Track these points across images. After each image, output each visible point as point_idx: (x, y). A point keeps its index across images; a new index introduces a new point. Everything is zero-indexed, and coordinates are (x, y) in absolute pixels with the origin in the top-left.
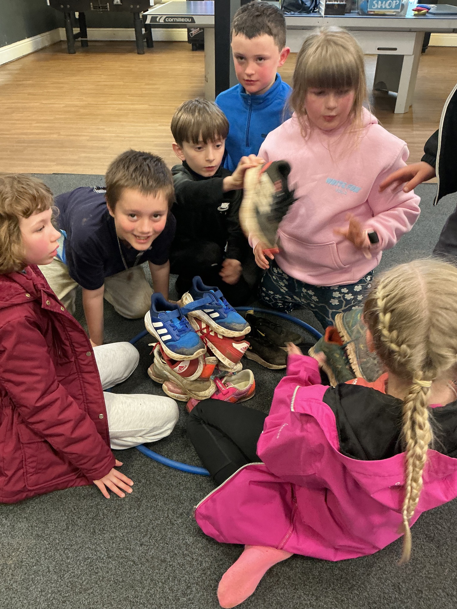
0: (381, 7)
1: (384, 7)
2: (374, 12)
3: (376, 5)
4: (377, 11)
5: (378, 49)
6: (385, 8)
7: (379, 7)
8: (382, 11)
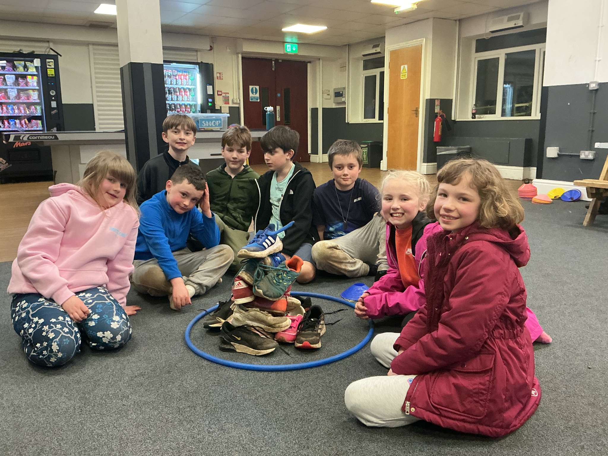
0: (209, 125)
1: (210, 125)
2: (204, 129)
3: (205, 124)
4: (206, 128)
5: (212, 155)
6: (212, 126)
7: (207, 125)
8: (210, 128)
